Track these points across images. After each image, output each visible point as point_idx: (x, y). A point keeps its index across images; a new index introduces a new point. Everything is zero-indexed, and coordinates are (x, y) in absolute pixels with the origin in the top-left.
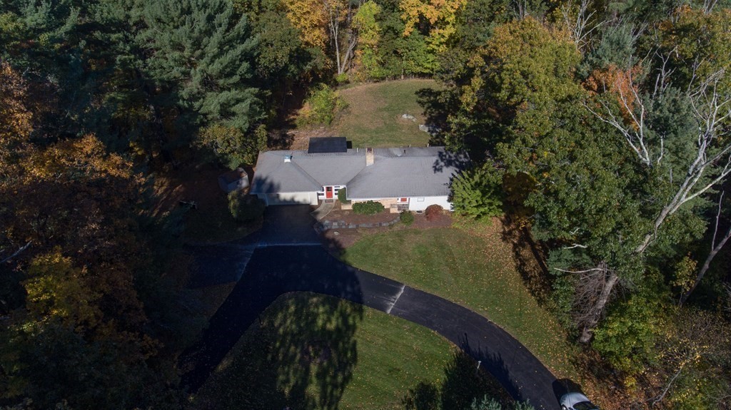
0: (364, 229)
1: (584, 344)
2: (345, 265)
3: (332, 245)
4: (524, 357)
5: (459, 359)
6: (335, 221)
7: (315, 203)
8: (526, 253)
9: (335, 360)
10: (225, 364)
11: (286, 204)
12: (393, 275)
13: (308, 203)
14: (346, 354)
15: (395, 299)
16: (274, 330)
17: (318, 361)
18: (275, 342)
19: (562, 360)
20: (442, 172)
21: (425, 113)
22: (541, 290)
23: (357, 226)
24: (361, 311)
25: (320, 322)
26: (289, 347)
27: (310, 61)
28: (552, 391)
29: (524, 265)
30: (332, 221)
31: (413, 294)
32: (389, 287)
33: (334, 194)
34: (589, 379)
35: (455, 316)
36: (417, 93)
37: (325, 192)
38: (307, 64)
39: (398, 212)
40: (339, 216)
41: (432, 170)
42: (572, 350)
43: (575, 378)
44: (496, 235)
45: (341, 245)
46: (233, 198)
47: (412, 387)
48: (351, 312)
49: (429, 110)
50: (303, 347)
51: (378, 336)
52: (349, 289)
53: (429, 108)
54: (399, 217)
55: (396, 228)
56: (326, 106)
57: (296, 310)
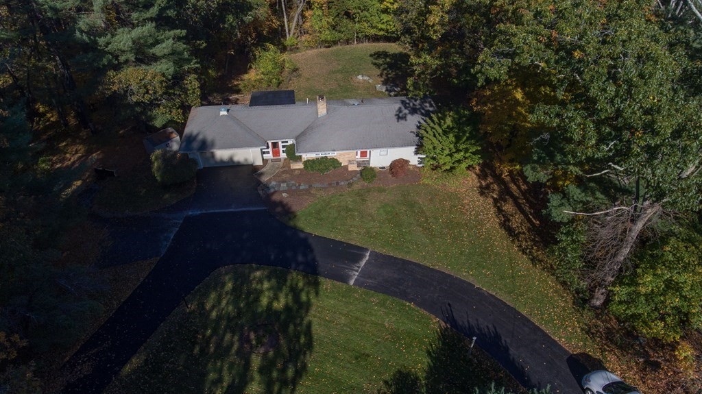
0: (318, 189)
1: (597, 308)
2: (296, 230)
3: (279, 209)
4: (526, 329)
5: (443, 336)
6: (284, 182)
7: (259, 162)
8: (509, 207)
9: (285, 349)
10: (136, 361)
11: (225, 165)
12: (355, 239)
13: (250, 163)
14: (298, 338)
15: (359, 267)
16: (204, 314)
17: (262, 350)
18: (206, 329)
19: (573, 329)
20: (406, 120)
21: (381, 75)
22: (532, 248)
23: (310, 186)
24: (316, 284)
25: (264, 301)
26: (224, 335)
27: (251, 11)
28: (568, 370)
29: (509, 220)
30: (279, 182)
31: (381, 261)
32: (351, 253)
33: (281, 152)
34: (610, 351)
35: (435, 283)
36: (371, 55)
37: (270, 150)
38: (247, 14)
39: (358, 169)
40: (288, 175)
41: (395, 119)
42: (582, 316)
43: (593, 351)
44: (473, 190)
45: (289, 208)
46: (156, 159)
47: (387, 376)
48: (304, 286)
49: (385, 72)
50: (242, 335)
51: (340, 313)
52: (300, 258)
53: (384, 69)
54: (359, 175)
55: (356, 187)
56: (273, 69)
57: (233, 287)
